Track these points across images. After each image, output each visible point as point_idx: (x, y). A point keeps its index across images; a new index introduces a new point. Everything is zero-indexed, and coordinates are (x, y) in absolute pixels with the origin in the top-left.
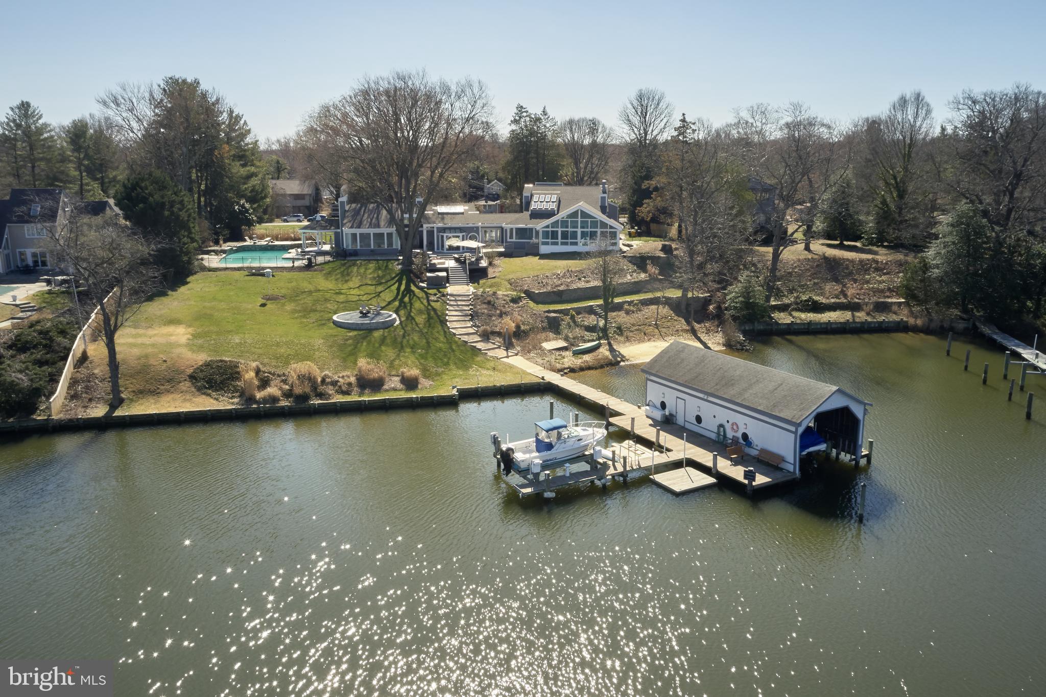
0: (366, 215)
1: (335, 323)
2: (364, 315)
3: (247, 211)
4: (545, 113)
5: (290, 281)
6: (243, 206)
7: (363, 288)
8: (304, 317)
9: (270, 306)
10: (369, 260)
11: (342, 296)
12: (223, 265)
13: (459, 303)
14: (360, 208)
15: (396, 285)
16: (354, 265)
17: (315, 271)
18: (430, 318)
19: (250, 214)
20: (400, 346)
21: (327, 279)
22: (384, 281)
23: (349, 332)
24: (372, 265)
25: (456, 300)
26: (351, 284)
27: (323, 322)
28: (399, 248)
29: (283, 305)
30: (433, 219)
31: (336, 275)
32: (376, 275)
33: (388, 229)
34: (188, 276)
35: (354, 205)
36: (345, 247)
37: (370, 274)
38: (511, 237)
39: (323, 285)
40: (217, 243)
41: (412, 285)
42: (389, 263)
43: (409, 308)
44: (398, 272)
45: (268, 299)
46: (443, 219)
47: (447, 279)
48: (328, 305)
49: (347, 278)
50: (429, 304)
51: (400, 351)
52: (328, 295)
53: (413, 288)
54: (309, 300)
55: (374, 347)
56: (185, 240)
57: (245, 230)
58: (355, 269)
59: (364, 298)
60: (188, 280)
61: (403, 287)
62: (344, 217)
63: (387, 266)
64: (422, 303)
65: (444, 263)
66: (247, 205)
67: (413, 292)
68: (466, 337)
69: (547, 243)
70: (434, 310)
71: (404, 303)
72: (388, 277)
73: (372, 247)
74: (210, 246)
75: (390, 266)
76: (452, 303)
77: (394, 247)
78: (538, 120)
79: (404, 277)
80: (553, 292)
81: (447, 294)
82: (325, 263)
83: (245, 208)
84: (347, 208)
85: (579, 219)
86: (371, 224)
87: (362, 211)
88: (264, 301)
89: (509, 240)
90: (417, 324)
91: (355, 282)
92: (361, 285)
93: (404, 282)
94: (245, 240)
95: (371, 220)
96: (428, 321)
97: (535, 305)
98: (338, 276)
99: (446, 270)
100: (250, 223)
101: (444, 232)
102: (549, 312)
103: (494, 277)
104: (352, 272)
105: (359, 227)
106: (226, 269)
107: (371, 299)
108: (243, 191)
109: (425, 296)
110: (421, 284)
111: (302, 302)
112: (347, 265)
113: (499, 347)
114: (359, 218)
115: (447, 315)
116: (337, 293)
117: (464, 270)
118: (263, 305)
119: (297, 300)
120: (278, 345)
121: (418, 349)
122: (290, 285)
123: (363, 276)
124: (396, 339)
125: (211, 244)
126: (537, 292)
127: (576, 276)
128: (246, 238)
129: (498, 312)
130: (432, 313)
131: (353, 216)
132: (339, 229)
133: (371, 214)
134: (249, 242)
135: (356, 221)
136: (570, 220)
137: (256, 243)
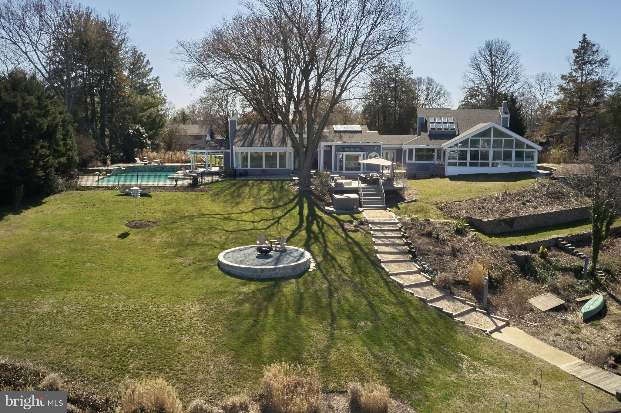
0: (257, 135)
1: (221, 266)
2: (264, 253)
3: (141, 135)
4: (402, 63)
5: (168, 202)
6: (137, 130)
7: (258, 212)
8: (178, 254)
9: (134, 237)
10: (262, 181)
11: (231, 223)
13: (388, 234)
14: (252, 128)
15: (297, 208)
16: (246, 185)
17: (201, 191)
18: (356, 258)
19: (144, 138)
20: (328, 314)
21: (214, 201)
22: (281, 204)
23: (244, 284)
24: (266, 186)
25: (382, 230)
26: (242, 207)
27: (204, 264)
28: (293, 169)
29: (153, 235)
30: (331, 137)
31: (225, 196)
32: (271, 197)
33: (281, 148)
34: (48, 195)
35: (244, 126)
36: (235, 166)
37: (265, 195)
38: (411, 158)
39: (208, 207)
40: (105, 163)
41: (316, 209)
42: (284, 184)
43: (321, 240)
44: (296, 193)
45: (133, 227)
46: (341, 137)
47: (359, 203)
48: (213, 236)
49: (237, 200)
50: (347, 236)
51: (331, 325)
52: (214, 222)
53: (318, 212)
54: (188, 228)
55: (287, 318)
56: (44, 151)
57: (138, 152)
58: (247, 189)
59: (260, 225)
60: (46, 200)
61: (306, 212)
62: (234, 137)
63: (282, 187)
64: (337, 233)
65: (350, 184)
66: (142, 130)
67: (321, 218)
68: (419, 289)
69: (454, 164)
70: (357, 244)
71: (313, 232)
72: (286, 200)
73: (264, 167)
74: (98, 166)
75: (286, 187)
76: (378, 234)
77: (287, 167)
78: (396, 69)
79: (305, 199)
80: (504, 220)
81: (366, 221)
82: (213, 183)
83: (139, 132)
84: (238, 128)
85: (492, 138)
86: (262, 143)
87: (254, 131)
88: (126, 229)
89: (407, 161)
90: (341, 268)
91: (247, 204)
92: (255, 209)
93: (305, 205)
94: (135, 162)
95: (263, 139)
96: (355, 262)
97: (488, 239)
98: (228, 198)
99: (355, 191)
100: (143, 146)
101: (344, 151)
102: (512, 248)
103: (415, 201)
104: (243, 192)
105: (250, 145)
106: (98, 187)
107: (269, 227)
108: (140, 117)
109: (337, 224)
110: (326, 208)
111: (179, 231)
112: (237, 185)
113: (474, 310)
114: (250, 137)
115: (376, 252)
116: (225, 219)
117: (378, 191)
118: (124, 236)
119: (172, 228)
120: (116, 320)
121: (360, 321)
122: (168, 208)
123: (257, 198)
124: (319, 299)
125: (99, 164)
126: (485, 220)
127: (518, 200)
128: (137, 159)
129: (449, 249)
130: (356, 249)
131: (244, 136)
132: (229, 149)
133: (263, 133)
134: (139, 163)
135: (247, 140)
136: (480, 138)
137: (146, 164)
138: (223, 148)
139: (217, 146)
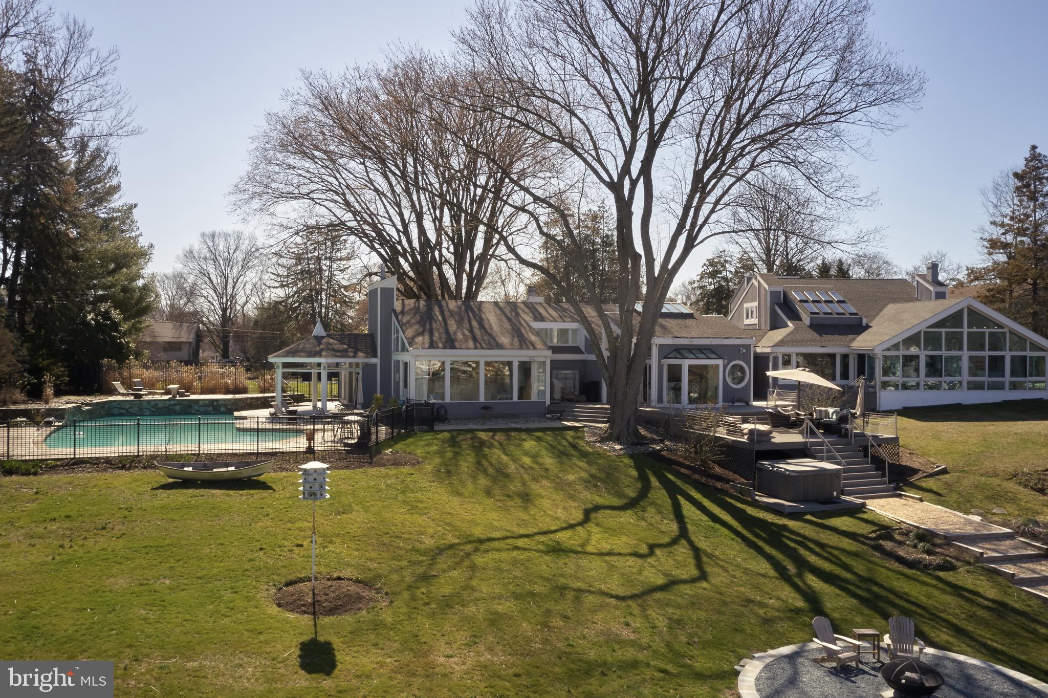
0: (452, 323)
3: (115, 326)
6: (106, 315)
12: (65, 452)
16: (483, 444)
24: (533, 446)
25: (1008, 560)
28: (548, 402)
33: (525, 351)
36: (411, 397)
40: (37, 393)
41: (734, 502)
42: (569, 438)
44: (629, 462)
45: (313, 611)
54: (493, 597)
57: (110, 367)
62: (399, 326)
66: (116, 314)
69: (894, 386)
73: (482, 399)
74: (17, 402)
77: (534, 397)
79: (670, 476)
83: (110, 318)
84: (398, 306)
85: (965, 330)
86: (476, 340)
87: (437, 314)
88: (299, 624)
94: (112, 391)
95: (472, 332)
98: (483, 481)
100: (121, 354)
105: (450, 345)
110: (761, 498)
112: (467, 446)
114: (437, 326)
116: (554, 550)
118: (317, 658)
119: (447, 603)
122: (354, 525)
123: (553, 479)
125: (20, 395)
128: (117, 384)
131: (422, 323)
132: (375, 356)
133: (462, 319)
134: (121, 395)
135: (436, 334)
136: (944, 330)
137: (141, 396)
138: (360, 354)
139: (346, 351)
